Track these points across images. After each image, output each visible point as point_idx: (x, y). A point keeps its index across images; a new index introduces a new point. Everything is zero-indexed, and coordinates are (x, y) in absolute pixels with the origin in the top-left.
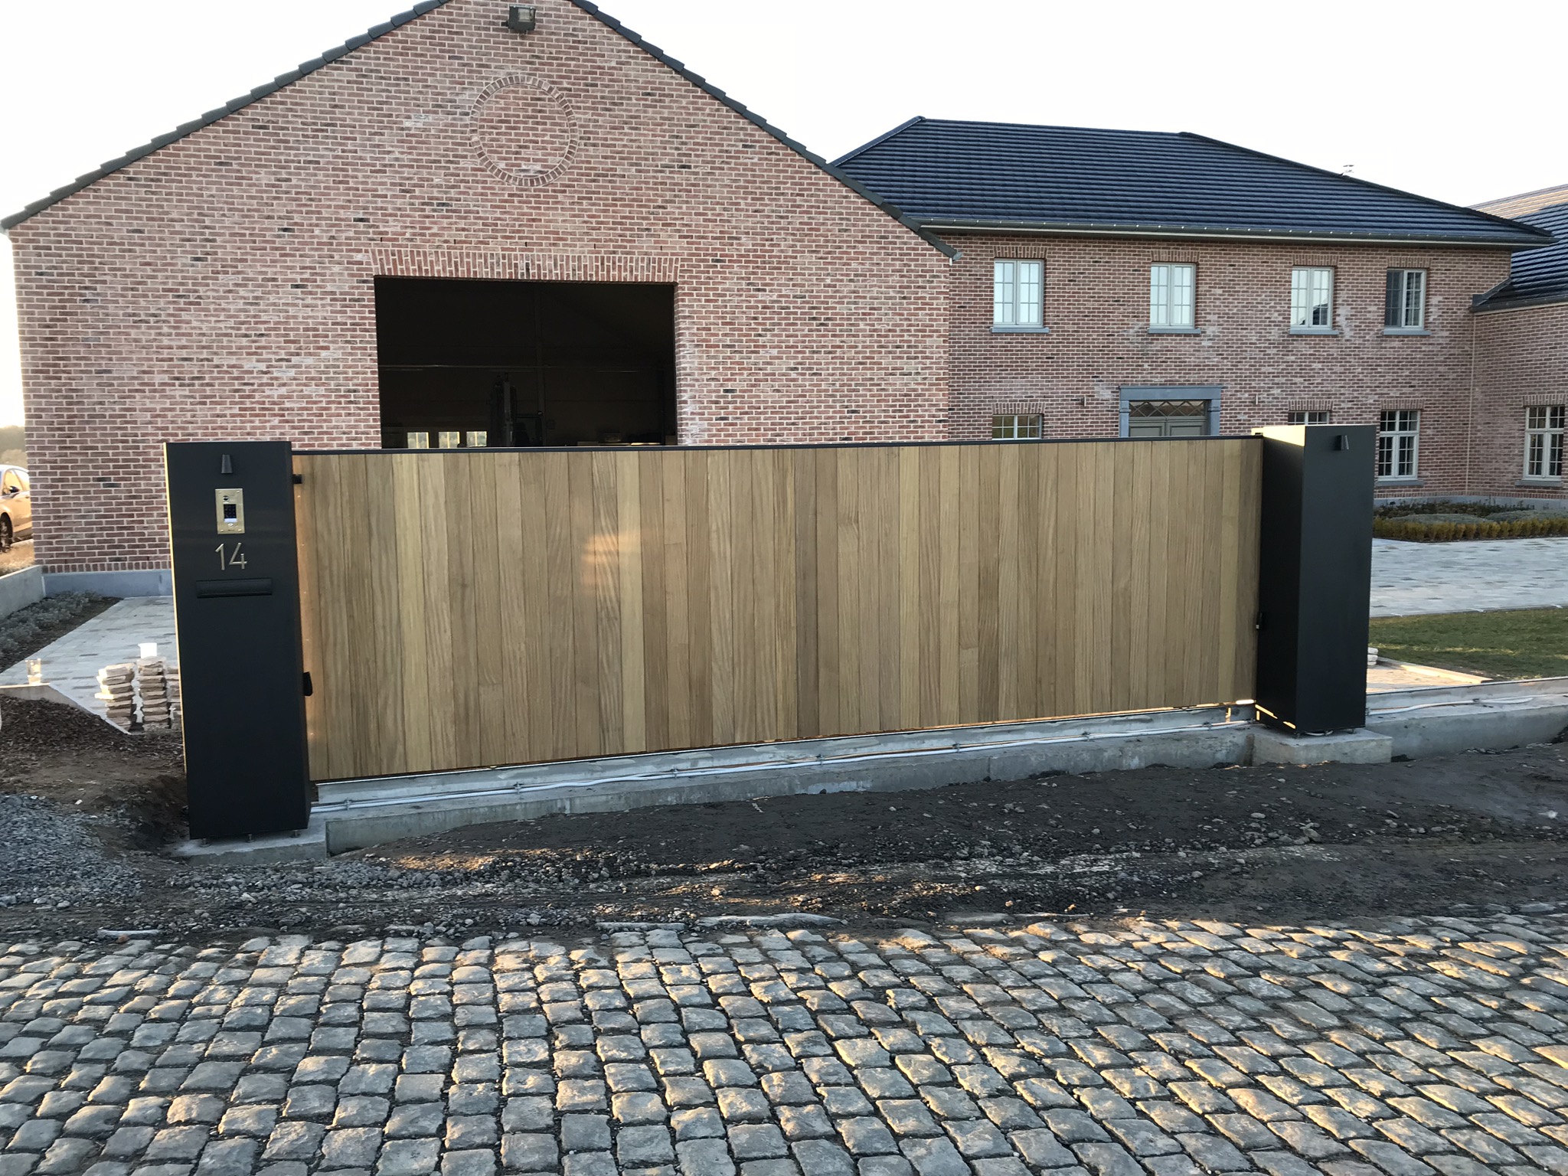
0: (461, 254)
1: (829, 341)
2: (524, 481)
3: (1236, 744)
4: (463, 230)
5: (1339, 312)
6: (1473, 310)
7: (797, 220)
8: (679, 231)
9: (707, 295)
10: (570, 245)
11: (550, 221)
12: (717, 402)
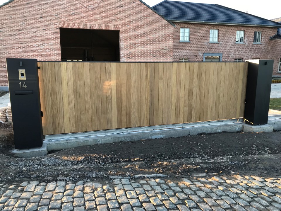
0: (77, 23)
1: (150, 43)
2: (90, 69)
3: (240, 127)
4: (77, 18)
5: (245, 39)
6: (270, 39)
7: (144, 18)
8: (121, 20)
9: (126, 33)
10: (99, 22)
11: (95, 17)
12: (128, 54)
